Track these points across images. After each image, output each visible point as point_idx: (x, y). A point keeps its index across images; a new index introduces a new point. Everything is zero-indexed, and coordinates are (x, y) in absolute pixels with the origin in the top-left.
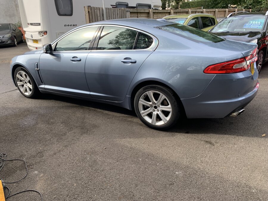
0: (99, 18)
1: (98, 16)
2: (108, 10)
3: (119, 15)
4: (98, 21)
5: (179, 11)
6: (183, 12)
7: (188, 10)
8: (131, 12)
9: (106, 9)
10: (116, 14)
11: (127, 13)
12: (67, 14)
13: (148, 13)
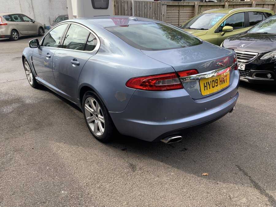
0: (126, 12)
1: (125, 10)
2: (138, 4)
3: (152, 9)
4: (125, 15)
5: (238, 4)
6: (244, 5)
7: (252, 2)
8: (167, 6)
9: (136, 2)
10: (149, 7)
11: (163, 6)
12: (102, 7)
13: (193, 6)
